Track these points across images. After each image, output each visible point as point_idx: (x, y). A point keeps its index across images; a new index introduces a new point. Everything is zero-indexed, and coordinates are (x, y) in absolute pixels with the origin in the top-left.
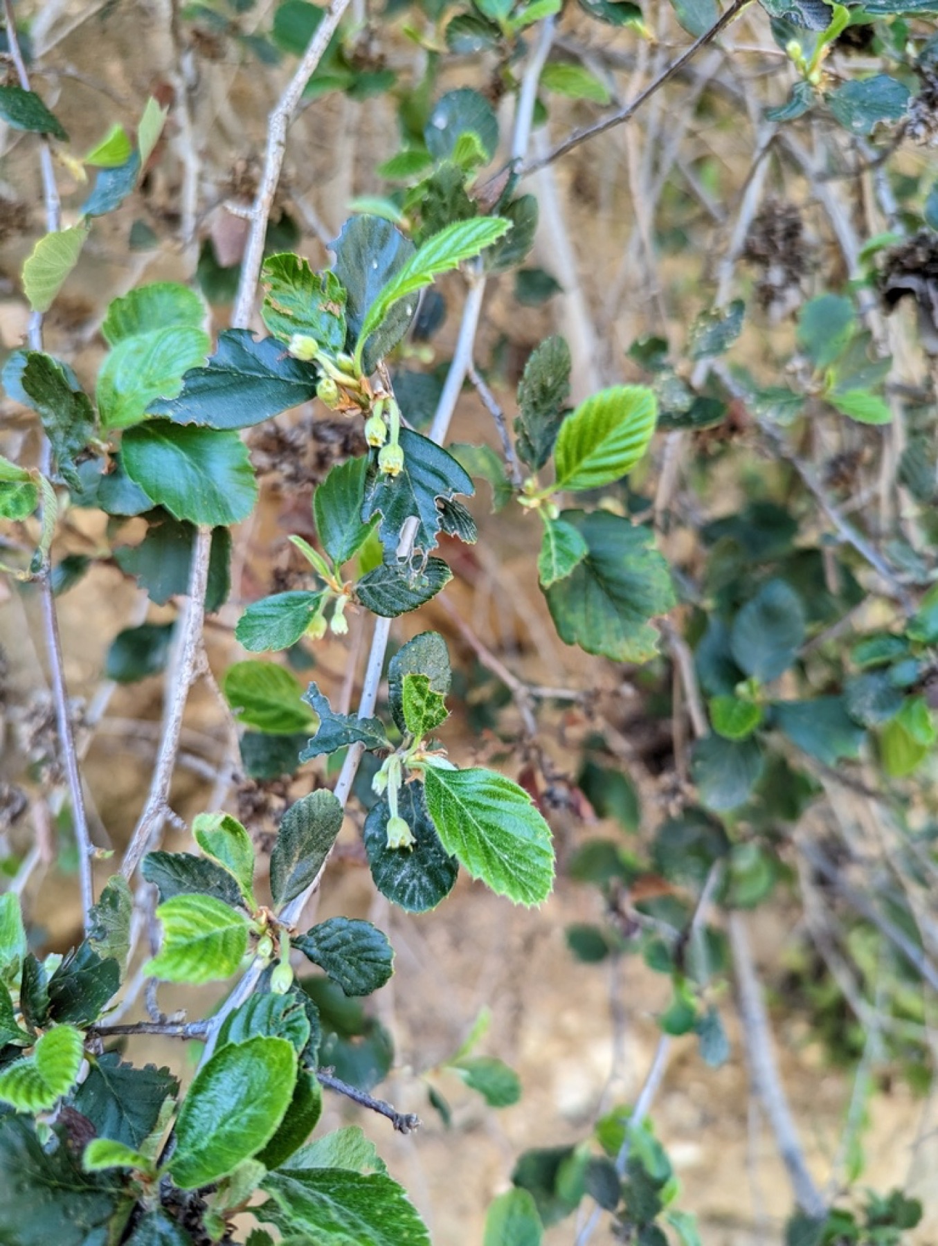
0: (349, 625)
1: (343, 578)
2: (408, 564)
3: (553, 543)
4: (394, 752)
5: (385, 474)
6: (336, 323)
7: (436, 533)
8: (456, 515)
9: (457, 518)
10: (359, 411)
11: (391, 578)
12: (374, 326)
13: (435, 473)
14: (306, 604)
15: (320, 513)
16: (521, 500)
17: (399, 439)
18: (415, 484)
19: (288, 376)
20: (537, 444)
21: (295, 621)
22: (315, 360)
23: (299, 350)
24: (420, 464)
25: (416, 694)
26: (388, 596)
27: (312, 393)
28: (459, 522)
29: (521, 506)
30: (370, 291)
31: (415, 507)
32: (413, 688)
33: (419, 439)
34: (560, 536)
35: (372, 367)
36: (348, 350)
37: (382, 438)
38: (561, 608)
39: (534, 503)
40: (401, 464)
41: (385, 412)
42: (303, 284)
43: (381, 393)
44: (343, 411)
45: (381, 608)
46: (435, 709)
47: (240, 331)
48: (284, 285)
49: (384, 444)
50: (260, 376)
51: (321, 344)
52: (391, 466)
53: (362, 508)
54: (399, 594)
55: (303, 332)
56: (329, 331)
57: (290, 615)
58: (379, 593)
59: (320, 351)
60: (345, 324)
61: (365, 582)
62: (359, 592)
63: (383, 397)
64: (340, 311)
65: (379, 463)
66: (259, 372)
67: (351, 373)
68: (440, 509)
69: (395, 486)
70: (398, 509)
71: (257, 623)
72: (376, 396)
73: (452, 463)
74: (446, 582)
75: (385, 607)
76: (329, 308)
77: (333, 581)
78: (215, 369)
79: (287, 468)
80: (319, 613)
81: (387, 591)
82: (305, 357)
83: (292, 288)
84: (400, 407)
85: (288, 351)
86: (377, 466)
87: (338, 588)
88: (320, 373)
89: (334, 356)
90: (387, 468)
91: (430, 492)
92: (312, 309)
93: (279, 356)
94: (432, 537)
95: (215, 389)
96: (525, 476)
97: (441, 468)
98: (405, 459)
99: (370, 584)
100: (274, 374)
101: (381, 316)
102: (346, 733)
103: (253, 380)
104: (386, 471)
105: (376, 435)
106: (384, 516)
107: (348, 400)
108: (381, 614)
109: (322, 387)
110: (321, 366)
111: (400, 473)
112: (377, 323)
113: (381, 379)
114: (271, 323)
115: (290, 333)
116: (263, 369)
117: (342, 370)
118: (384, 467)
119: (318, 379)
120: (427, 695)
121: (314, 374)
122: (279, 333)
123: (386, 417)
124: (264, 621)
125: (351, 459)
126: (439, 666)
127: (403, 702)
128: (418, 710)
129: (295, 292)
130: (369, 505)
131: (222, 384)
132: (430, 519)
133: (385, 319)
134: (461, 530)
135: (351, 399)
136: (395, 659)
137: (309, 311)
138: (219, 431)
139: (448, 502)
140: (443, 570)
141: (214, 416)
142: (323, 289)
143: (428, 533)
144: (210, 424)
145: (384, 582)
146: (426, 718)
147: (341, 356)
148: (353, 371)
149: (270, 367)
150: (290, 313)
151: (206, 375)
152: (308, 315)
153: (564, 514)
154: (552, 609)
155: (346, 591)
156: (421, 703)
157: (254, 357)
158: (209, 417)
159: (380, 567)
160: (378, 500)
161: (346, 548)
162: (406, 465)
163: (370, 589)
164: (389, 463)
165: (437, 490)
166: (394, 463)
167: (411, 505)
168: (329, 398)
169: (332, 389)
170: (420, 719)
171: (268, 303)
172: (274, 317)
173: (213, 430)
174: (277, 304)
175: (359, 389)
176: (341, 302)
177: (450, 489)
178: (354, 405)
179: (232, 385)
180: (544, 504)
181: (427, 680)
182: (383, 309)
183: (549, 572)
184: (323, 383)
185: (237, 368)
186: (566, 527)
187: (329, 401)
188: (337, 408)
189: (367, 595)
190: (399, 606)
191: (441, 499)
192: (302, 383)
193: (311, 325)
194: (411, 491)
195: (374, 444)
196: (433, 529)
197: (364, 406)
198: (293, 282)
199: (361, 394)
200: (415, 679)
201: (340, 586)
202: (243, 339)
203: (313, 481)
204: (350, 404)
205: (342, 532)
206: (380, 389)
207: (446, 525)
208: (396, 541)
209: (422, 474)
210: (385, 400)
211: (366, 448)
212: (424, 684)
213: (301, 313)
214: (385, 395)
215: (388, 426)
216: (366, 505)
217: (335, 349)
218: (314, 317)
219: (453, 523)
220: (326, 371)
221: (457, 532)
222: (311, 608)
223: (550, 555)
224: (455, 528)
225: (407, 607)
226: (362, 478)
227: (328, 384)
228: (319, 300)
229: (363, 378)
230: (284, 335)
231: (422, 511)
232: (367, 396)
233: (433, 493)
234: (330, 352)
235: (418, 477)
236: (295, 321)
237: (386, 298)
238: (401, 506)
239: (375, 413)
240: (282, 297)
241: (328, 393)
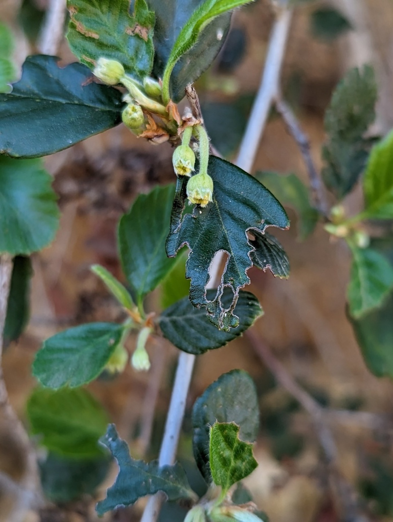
0: (151, 360)
1: (147, 310)
2: (217, 301)
3: (362, 273)
4: (197, 503)
5: (193, 205)
6: (144, 48)
7: (247, 269)
8: (268, 248)
9: (269, 251)
10: (165, 138)
11: (196, 312)
12: (185, 48)
13: (246, 203)
14: (106, 337)
15: (124, 242)
16: (330, 229)
17: (208, 167)
18: (226, 215)
19: (93, 102)
20: (345, 172)
21: (94, 355)
22: (121, 84)
23: (104, 74)
24: (230, 194)
25: (223, 444)
26: (193, 331)
27: (117, 120)
28: (271, 256)
29: (328, 235)
30: (180, 15)
31: (225, 240)
32: (221, 438)
33: (229, 168)
34: (369, 265)
35: (181, 92)
36: (156, 75)
37: (191, 167)
38: (370, 338)
39: (341, 231)
40: (211, 194)
41: (194, 140)
42: (109, 7)
43: (189, 120)
44: (149, 139)
45: (185, 344)
46: (243, 460)
47: (46, 57)
48: (90, 7)
49: (193, 173)
50: (64, 101)
51: (128, 69)
52: (199, 197)
53: (167, 241)
54: (205, 329)
55: (109, 56)
56: (136, 56)
57: (89, 350)
58: (183, 328)
59: (126, 76)
60: (153, 48)
61: (169, 315)
62: (162, 325)
63: (192, 124)
64: (148, 34)
65: (187, 193)
66: (63, 97)
67: (158, 98)
68: (250, 241)
69: (202, 218)
70: (206, 242)
71: (55, 356)
72: (184, 122)
73: (264, 193)
74: (257, 318)
75: (190, 343)
76: (137, 31)
77: (136, 312)
78: (18, 95)
79: (92, 195)
80: (120, 347)
81: (192, 326)
82: (110, 81)
83: (99, 12)
84: (210, 134)
85: (93, 75)
86: (186, 196)
87: (140, 320)
88: (126, 98)
89: (141, 80)
90: (195, 199)
91: (243, 225)
92: (119, 32)
93: (84, 82)
94: (243, 272)
95: (17, 115)
96: (333, 204)
97: (252, 198)
98: (214, 189)
99: (174, 317)
100: (79, 100)
101: (193, 37)
102: (146, 482)
103: (56, 106)
104: (194, 202)
105: (184, 164)
106: (190, 250)
107: (155, 127)
108: (186, 351)
109: (127, 113)
110: (127, 91)
111: (210, 204)
112: (188, 45)
113: (191, 106)
114: (75, 47)
115: (95, 57)
116: (67, 95)
117: (149, 95)
118: (192, 197)
119: (124, 104)
120: (236, 445)
121: (120, 100)
122: (84, 57)
123: (195, 144)
124: (63, 355)
125: (157, 187)
126: (247, 407)
127: (210, 455)
128: (225, 462)
129: (102, 16)
130: (176, 238)
131: (24, 110)
132: (241, 253)
133: (197, 41)
134: (274, 264)
135: (158, 126)
136: (200, 400)
137: (116, 35)
138: (18, 158)
139: (260, 234)
140: (252, 305)
141: (14, 142)
142: (131, 12)
143: (239, 267)
144: (10, 151)
145: (189, 316)
146: (234, 471)
147: (148, 81)
148: (160, 96)
149: (74, 92)
150: (96, 36)
151: (8, 101)
152: (116, 38)
153: (373, 242)
154: (361, 339)
155: (148, 323)
156: (228, 453)
157: (58, 82)
158: (9, 144)
159: (185, 300)
160: (185, 232)
161: (149, 279)
162: (215, 195)
163: (174, 323)
164: (197, 193)
165: (248, 221)
166: (204, 193)
167: (220, 237)
168: (136, 124)
169: (138, 115)
170: (226, 471)
171: (73, 27)
172: (79, 41)
173: (12, 157)
174: (82, 27)
175: (167, 115)
176: (150, 26)
177: (263, 221)
178: (161, 132)
179: (33, 111)
180: (352, 233)
181: (236, 429)
182: (196, 30)
183: (359, 303)
184: (128, 109)
185: (41, 93)
186: (375, 256)
187: (134, 128)
188: (143, 135)
189: (171, 329)
190: (204, 343)
191: (252, 232)
192: (107, 109)
193: (117, 49)
194: (221, 224)
195: (182, 173)
196: (244, 264)
197: (172, 134)
198: (100, 6)
199: (169, 121)
200: (222, 428)
201: (142, 317)
202: (49, 65)
203: (120, 207)
204: (156, 131)
205: (146, 262)
206: (189, 115)
207: (258, 259)
208: (204, 277)
209: (232, 205)
210: (194, 127)
211: (173, 176)
212: (232, 433)
213: (108, 37)
214: (195, 121)
215: (197, 154)
216: (172, 237)
217: (142, 73)
218: (121, 41)
219: (265, 257)
220: (132, 96)
221: (269, 267)
222: (112, 341)
223: (358, 285)
224: (267, 262)
225: (213, 344)
226: (168, 207)
227: (134, 110)
228: (127, 24)
229: (171, 103)
230: (89, 60)
231: (232, 244)
232: (175, 122)
233: (245, 225)
234: (136, 77)
235: (228, 208)
236: (101, 44)
237: (200, 18)
238: (210, 239)
239: (183, 140)
240: (88, 21)
241: (133, 119)
